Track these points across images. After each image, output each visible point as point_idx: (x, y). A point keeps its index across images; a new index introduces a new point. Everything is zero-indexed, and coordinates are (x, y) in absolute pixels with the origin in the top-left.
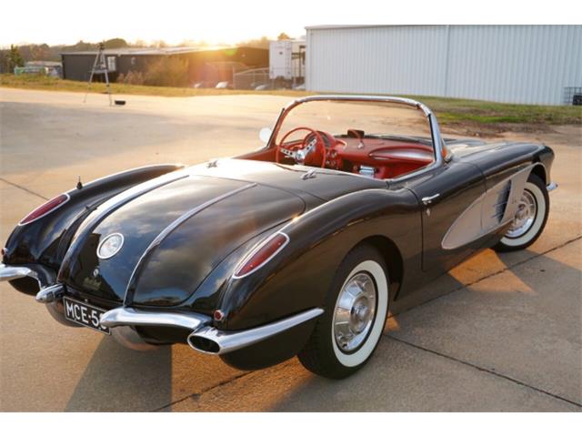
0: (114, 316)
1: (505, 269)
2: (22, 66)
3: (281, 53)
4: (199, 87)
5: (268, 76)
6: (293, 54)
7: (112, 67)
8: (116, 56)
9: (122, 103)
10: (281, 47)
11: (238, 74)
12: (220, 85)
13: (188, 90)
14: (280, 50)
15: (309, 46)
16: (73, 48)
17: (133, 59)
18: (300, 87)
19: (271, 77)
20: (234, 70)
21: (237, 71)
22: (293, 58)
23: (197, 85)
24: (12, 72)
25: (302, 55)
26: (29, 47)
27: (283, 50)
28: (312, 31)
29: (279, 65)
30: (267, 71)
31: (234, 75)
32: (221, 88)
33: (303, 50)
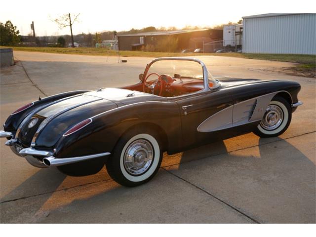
0: (25, 151)
1: (257, 146)
2: (101, 43)
3: (230, 32)
4: (185, 52)
5: (222, 45)
6: (236, 32)
7: (142, 42)
8: (144, 36)
9: (125, 61)
10: (230, 29)
11: (206, 44)
12: (197, 50)
13: (179, 54)
14: (229, 31)
15: (244, 28)
16: (128, 32)
17: (152, 37)
18: (239, 51)
19: (224, 45)
20: (203, 42)
21: (205, 43)
22: (236, 35)
23: (184, 51)
24: (95, 46)
25: (241, 33)
26: (107, 32)
27: (231, 31)
28: (246, 19)
29: (228, 39)
30: (222, 42)
31: (204, 44)
32: (196, 52)
33: (241, 30)
